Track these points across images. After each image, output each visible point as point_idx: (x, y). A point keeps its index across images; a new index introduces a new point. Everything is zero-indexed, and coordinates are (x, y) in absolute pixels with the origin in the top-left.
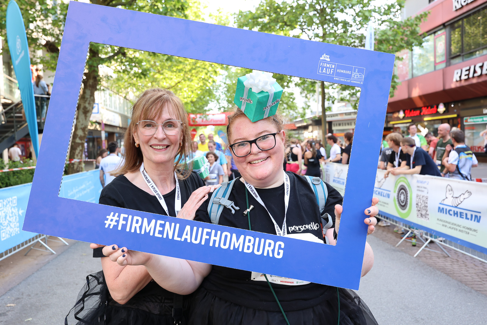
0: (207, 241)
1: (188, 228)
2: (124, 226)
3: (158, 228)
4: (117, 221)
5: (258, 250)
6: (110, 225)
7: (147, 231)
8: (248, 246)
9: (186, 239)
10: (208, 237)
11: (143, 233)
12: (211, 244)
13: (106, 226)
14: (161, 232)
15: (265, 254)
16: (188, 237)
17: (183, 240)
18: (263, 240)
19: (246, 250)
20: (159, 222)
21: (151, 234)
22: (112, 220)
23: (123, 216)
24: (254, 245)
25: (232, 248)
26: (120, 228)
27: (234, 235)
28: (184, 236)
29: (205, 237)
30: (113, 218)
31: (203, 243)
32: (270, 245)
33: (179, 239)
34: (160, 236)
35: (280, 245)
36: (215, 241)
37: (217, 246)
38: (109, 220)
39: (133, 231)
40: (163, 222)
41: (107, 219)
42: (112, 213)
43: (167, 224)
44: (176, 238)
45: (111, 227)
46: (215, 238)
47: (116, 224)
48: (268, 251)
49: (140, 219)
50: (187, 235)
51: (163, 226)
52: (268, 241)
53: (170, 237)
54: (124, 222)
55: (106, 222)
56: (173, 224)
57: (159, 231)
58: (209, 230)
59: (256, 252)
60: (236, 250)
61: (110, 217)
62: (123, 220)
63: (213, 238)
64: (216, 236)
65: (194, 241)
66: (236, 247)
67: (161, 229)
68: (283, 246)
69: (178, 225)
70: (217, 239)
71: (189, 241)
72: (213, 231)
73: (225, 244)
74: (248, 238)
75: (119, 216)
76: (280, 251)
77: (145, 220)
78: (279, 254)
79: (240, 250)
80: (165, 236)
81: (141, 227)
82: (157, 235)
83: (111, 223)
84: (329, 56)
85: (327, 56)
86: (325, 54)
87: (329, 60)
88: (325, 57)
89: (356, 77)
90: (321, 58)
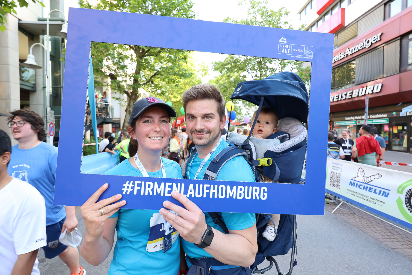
0: (208, 194)
1: (191, 186)
2: (139, 191)
3: (167, 189)
4: (133, 188)
5: (248, 196)
6: (127, 191)
7: (159, 193)
8: (240, 193)
9: (191, 195)
10: (208, 191)
11: (155, 194)
12: (211, 196)
13: (124, 193)
15: (254, 198)
16: (193, 193)
18: (251, 188)
19: (239, 197)
20: (167, 184)
21: (162, 194)
22: (128, 187)
23: (136, 183)
24: (244, 192)
25: (228, 197)
26: (135, 193)
27: (228, 187)
28: (189, 193)
29: (206, 191)
30: (129, 185)
31: (205, 196)
32: (256, 191)
35: (264, 190)
36: (214, 193)
37: (216, 197)
38: (126, 187)
39: (146, 194)
40: (170, 184)
41: (124, 187)
42: (128, 182)
43: (174, 184)
45: (128, 193)
46: (214, 191)
47: (132, 190)
48: (256, 195)
49: (151, 184)
50: (191, 191)
51: (171, 187)
52: (255, 188)
54: (139, 188)
55: (123, 189)
56: (179, 184)
57: (168, 191)
58: (209, 186)
59: (246, 198)
60: (231, 198)
61: (126, 185)
62: (138, 186)
63: (212, 191)
64: (214, 189)
65: (197, 196)
66: (231, 196)
67: (170, 189)
68: (266, 190)
69: (183, 185)
70: (216, 191)
71: (193, 196)
72: (212, 186)
73: (222, 195)
74: (239, 187)
75: (134, 184)
76: (264, 194)
77: (156, 184)
78: (264, 196)
79: (234, 197)
81: (153, 190)
82: (167, 194)
83: (127, 189)
84: (285, 39)
85: (284, 39)
86: (282, 38)
87: (285, 42)
88: (283, 40)
89: (307, 54)
90: (280, 41)
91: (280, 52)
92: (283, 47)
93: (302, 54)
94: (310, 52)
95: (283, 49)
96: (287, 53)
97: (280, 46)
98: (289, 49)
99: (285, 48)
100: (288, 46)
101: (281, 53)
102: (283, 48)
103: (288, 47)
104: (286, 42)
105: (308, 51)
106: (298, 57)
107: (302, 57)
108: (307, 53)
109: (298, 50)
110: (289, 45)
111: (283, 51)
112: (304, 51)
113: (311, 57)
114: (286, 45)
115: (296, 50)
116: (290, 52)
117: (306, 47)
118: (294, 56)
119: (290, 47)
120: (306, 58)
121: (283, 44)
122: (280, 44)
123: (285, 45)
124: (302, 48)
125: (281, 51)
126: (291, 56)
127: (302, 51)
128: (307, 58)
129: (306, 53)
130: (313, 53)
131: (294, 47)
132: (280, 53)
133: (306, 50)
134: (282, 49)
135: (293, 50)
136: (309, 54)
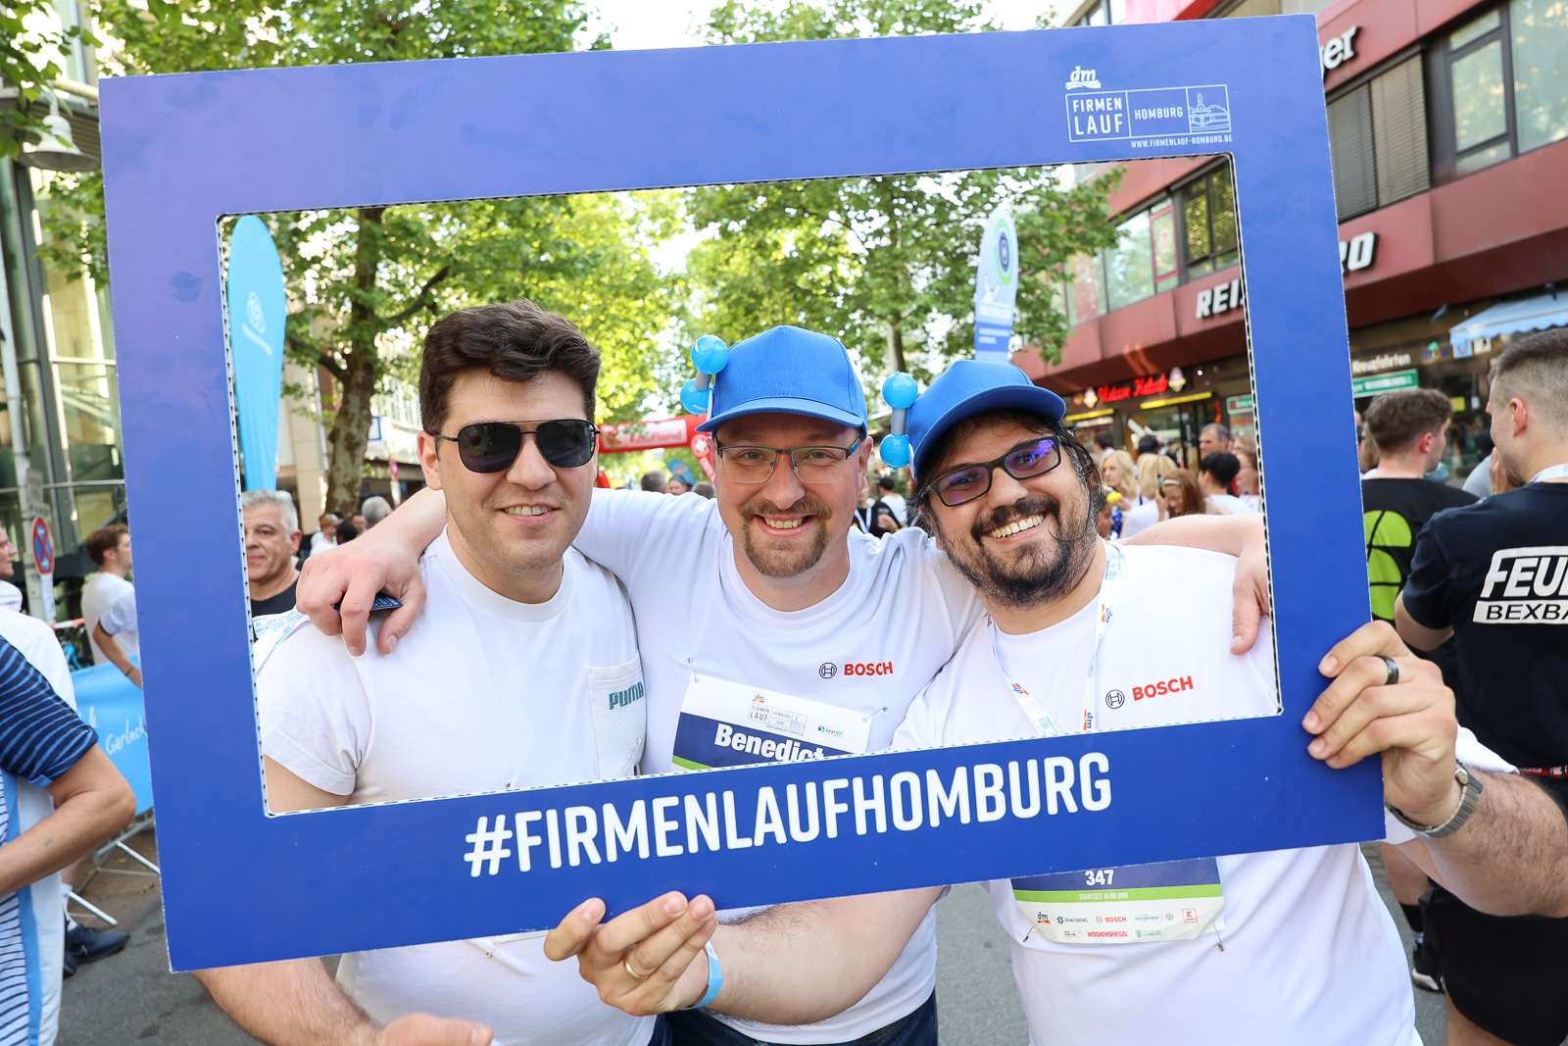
0: (846, 821)
1: (766, 796)
2: (540, 854)
3: (663, 827)
4: (511, 844)
5: (1026, 804)
6: (486, 864)
7: (627, 847)
8: (988, 798)
9: (770, 837)
10: (843, 808)
11: (612, 857)
12: (861, 829)
13: (476, 872)
14: (677, 837)
16: (777, 827)
17: (759, 841)
18: (1032, 765)
19: (984, 816)
20: (660, 804)
21: (644, 853)
22: (488, 846)
23: (522, 819)
24: (1006, 789)
25: (935, 822)
26: (525, 865)
27: (932, 776)
28: (761, 829)
29: (833, 809)
30: (489, 836)
31: (832, 832)
32: (1060, 774)
33: (746, 843)
34: (678, 850)
35: (1094, 766)
36: (870, 815)
37: (881, 827)
38: (479, 847)
39: (575, 860)
40: (673, 801)
41: (471, 848)
42: (483, 822)
43: (691, 801)
44: (734, 842)
45: (494, 870)
46: (869, 805)
47: (507, 853)
48: (1059, 795)
49: (588, 813)
50: (768, 820)
51: (676, 813)
52: (1050, 764)
53: (714, 845)
54: (537, 841)
55: (468, 857)
56: (711, 798)
57: (668, 833)
58: (843, 783)
59: (1019, 812)
60: (950, 823)
61: (478, 838)
62: (531, 833)
63: (861, 805)
64: (869, 794)
65: (798, 836)
66: (949, 813)
67: (674, 825)
68: (1104, 767)
69: (729, 797)
70: (878, 804)
71: (781, 839)
72: (858, 783)
73: (908, 815)
74: (980, 771)
75: (510, 825)
76: (1099, 784)
77: (609, 809)
78: (1096, 795)
79: (965, 818)
80: (693, 848)
81: (600, 841)
82: (664, 850)
83: (487, 855)
84: (1093, 72)
85: (1088, 73)
86: (1078, 68)
87: (1096, 84)
88: (1082, 78)
89: (1202, 124)
90: (1069, 86)
91: (1078, 133)
92: (1090, 107)
93: (1179, 125)
94: (1214, 110)
95: (1091, 118)
96: (1113, 133)
97: (1075, 106)
98: (1116, 116)
99: (1096, 114)
100: (1112, 102)
101: (1085, 136)
102: (1090, 113)
103: (1113, 106)
104: (1099, 86)
105: (1207, 110)
106: (1163, 143)
107: (1184, 142)
108: (1202, 117)
109: (1158, 113)
110: (1113, 96)
111: (1089, 129)
112: (1185, 111)
113: (1223, 135)
114: (1099, 97)
115: (1152, 114)
116: (1124, 130)
117: (1193, 93)
118: (1144, 144)
119: (1118, 104)
120: (1203, 140)
121: (1086, 97)
122: (1071, 99)
123: (1093, 97)
124: (1176, 100)
125: (1083, 127)
126: (1133, 144)
127: (1175, 112)
128: (1207, 140)
129: (1197, 120)
130: (1228, 113)
131: (1138, 102)
132: (1080, 137)
133: (1194, 104)
134: (1083, 117)
135: (1137, 114)
136: (1211, 121)
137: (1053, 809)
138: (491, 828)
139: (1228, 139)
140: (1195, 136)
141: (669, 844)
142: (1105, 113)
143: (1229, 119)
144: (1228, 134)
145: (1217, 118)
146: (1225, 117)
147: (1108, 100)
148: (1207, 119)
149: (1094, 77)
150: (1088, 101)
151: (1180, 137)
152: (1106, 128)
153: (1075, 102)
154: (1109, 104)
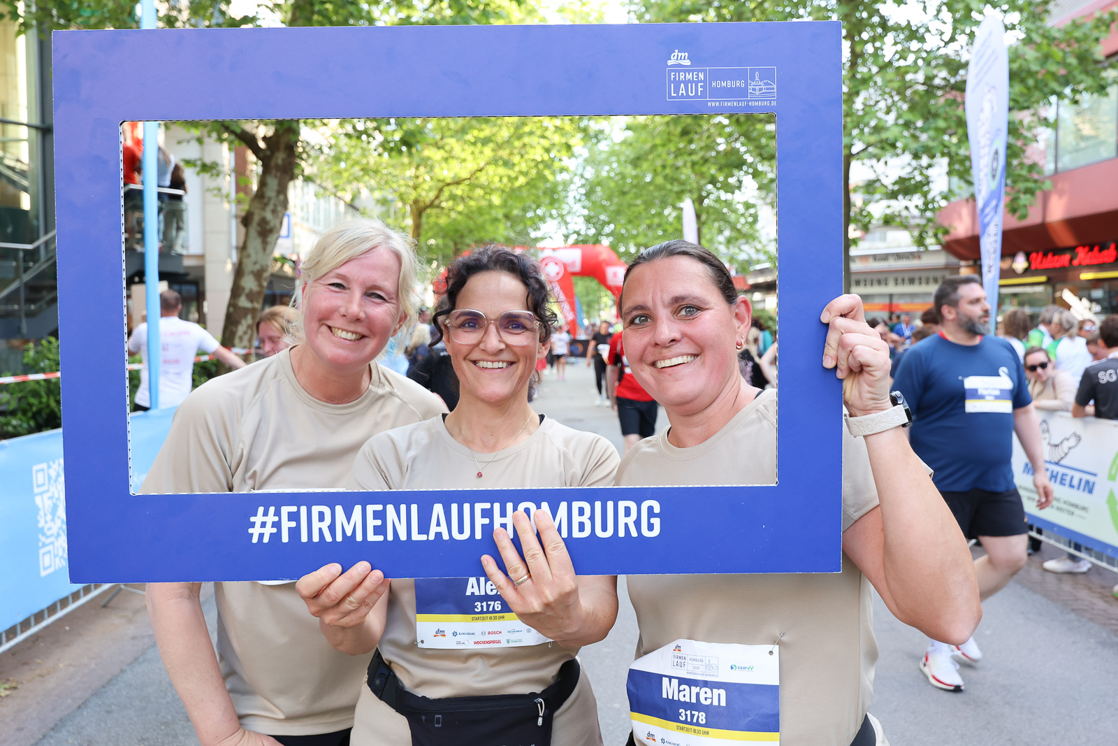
0: (487, 529)
1: (438, 509)
2: (294, 533)
3: (372, 523)
4: (277, 525)
5: (604, 529)
6: (261, 536)
7: (349, 533)
8: (580, 523)
9: (439, 535)
10: (486, 521)
11: (339, 538)
13: (255, 540)
14: (380, 530)
16: (443, 529)
17: (432, 537)
18: (610, 504)
19: (576, 534)
20: (371, 509)
21: (359, 538)
22: (263, 525)
23: (285, 510)
24: (592, 518)
26: (285, 539)
27: (545, 506)
28: (433, 529)
29: (480, 521)
30: (265, 519)
31: (478, 536)
32: (628, 512)
33: (423, 537)
34: (380, 538)
35: (650, 509)
38: (258, 525)
39: (316, 539)
40: (379, 507)
41: (253, 525)
42: (261, 510)
43: (390, 509)
44: (416, 537)
45: (266, 540)
46: (503, 520)
47: (275, 530)
48: (626, 525)
49: (326, 510)
50: (438, 524)
51: (380, 515)
52: (622, 504)
53: (403, 537)
54: (293, 524)
55: (250, 531)
56: (403, 507)
57: (375, 527)
58: (487, 506)
59: (599, 533)
61: (258, 519)
62: (290, 520)
63: (498, 520)
64: (503, 514)
65: (457, 536)
67: (379, 522)
68: (657, 509)
69: (414, 508)
71: (446, 537)
72: (497, 506)
74: (576, 505)
75: (277, 513)
76: (653, 520)
77: (339, 509)
78: (651, 527)
80: (390, 537)
81: (332, 528)
82: (371, 537)
83: (262, 530)
84: (686, 54)
85: (683, 54)
86: (677, 51)
87: (687, 63)
88: (679, 58)
90: (670, 63)
91: (673, 95)
92: (681, 77)
93: (742, 93)
94: (766, 84)
95: (682, 85)
96: (696, 96)
97: (672, 77)
98: (699, 84)
99: (686, 82)
100: (698, 75)
101: (678, 97)
102: (682, 82)
103: (698, 78)
104: (689, 64)
105: (762, 83)
106: (729, 104)
107: (742, 104)
108: (757, 88)
109: (728, 84)
110: (698, 71)
111: (681, 92)
112: (746, 83)
113: (770, 101)
114: (689, 71)
115: (724, 84)
116: (704, 94)
117: (753, 71)
118: (717, 104)
119: (701, 76)
120: (757, 104)
121: (679, 72)
122: (670, 72)
123: (685, 71)
124: (741, 75)
125: (677, 91)
126: (709, 104)
127: (739, 84)
128: (759, 104)
129: (754, 90)
130: (775, 86)
131: (715, 76)
132: (674, 97)
133: (753, 79)
134: (677, 85)
135: (714, 84)
136: (764, 91)
137: (621, 534)
138: (266, 514)
139: (774, 104)
140: (752, 101)
141: (375, 534)
142: (692, 82)
143: (775, 90)
144: (774, 100)
145: (767, 89)
146: (773, 89)
147: (695, 73)
148: (761, 89)
149: (686, 58)
150: (681, 73)
151: (741, 101)
152: (692, 93)
153: (672, 74)
154: (695, 76)
